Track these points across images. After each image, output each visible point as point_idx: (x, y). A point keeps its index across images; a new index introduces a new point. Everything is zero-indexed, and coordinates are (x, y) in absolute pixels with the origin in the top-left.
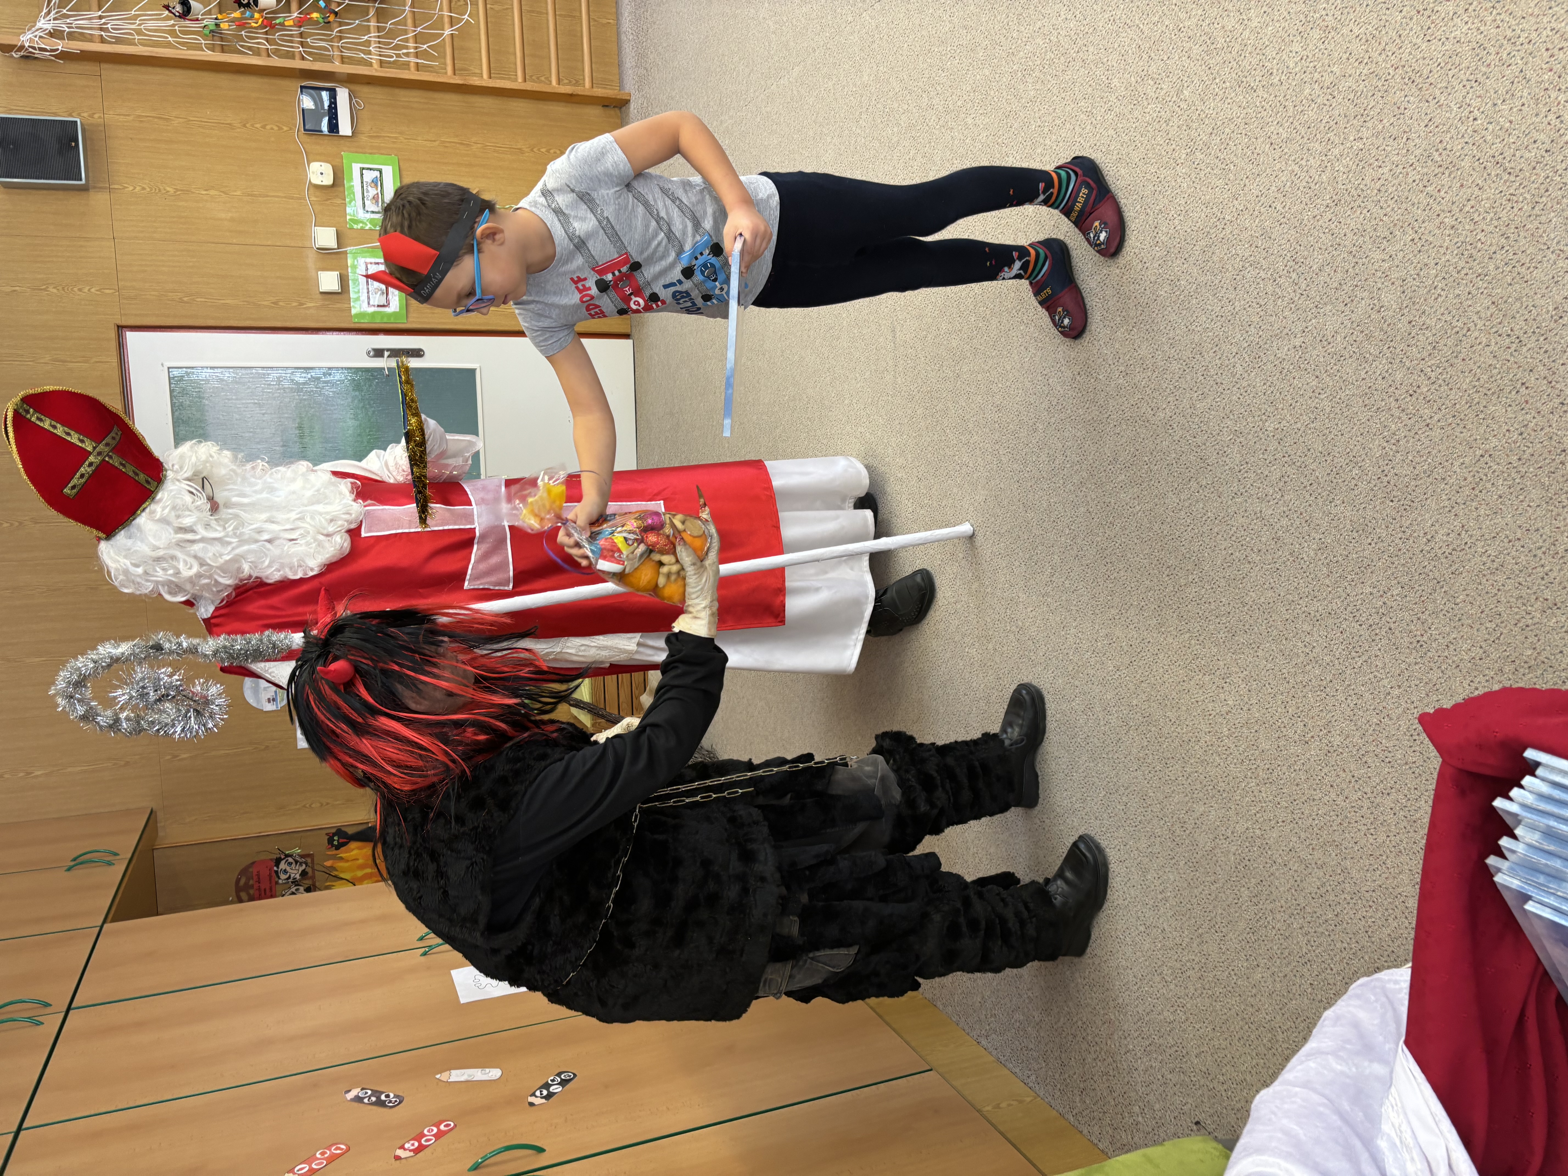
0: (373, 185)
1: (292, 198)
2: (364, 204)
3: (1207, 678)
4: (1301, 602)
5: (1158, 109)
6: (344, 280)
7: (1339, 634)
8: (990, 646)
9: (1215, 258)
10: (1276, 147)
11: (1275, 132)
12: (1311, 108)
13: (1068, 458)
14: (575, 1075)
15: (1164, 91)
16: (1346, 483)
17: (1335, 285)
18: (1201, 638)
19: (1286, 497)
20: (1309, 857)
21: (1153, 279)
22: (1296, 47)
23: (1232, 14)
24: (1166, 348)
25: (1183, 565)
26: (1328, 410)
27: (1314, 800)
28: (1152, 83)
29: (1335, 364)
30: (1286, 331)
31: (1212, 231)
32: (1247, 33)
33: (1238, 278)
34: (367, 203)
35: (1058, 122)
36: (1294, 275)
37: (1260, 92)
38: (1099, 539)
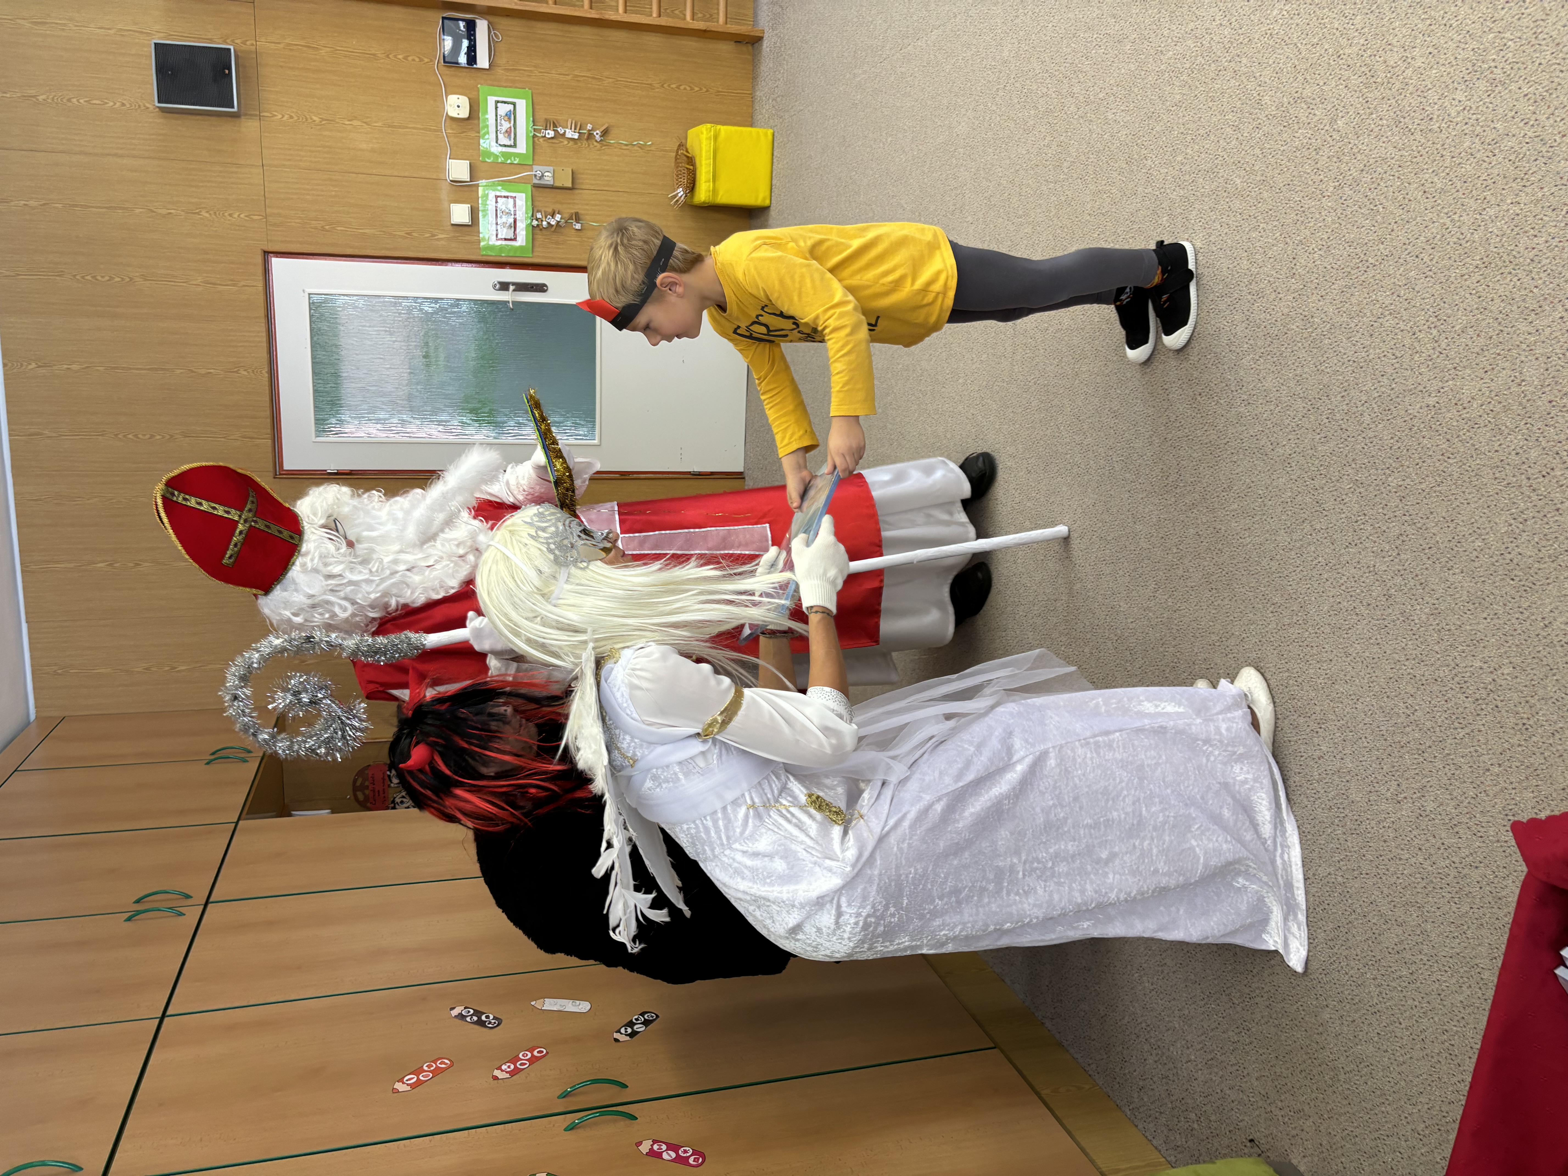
0: (506, 118)
1: (430, 130)
2: (497, 137)
3: (1302, 720)
4: (1406, 663)
5: (1309, 136)
6: (474, 213)
7: (1443, 702)
8: (1087, 650)
9: (1353, 300)
10: (1429, 196)
11: (1430, 180)
12: (1469, 162)
13: (1181, 478)
14: (657, 1016)
15: (1317, 118)
16: (1467, 553)
17: (1477, 350)
18: (1300, 680)
19: (1403, 556)
20: (1390, 913)
21: (1286, 311)
22: (1459, 95)
23: (1395, 50)
24: (1292, 384)
25: (1288, 605)
26: (1456, 475)
27: (1400, 859)
28: (1305, 107)
29: (1468, 431)
30: (1420, 388)
31: (1353, 272)
32: (1409, 72)
33: (1376, 324)
34: (500, 136)
35: (1202, 132)
36: (1434, 332)
37: (1418, 136)
38: (1206, 563)
